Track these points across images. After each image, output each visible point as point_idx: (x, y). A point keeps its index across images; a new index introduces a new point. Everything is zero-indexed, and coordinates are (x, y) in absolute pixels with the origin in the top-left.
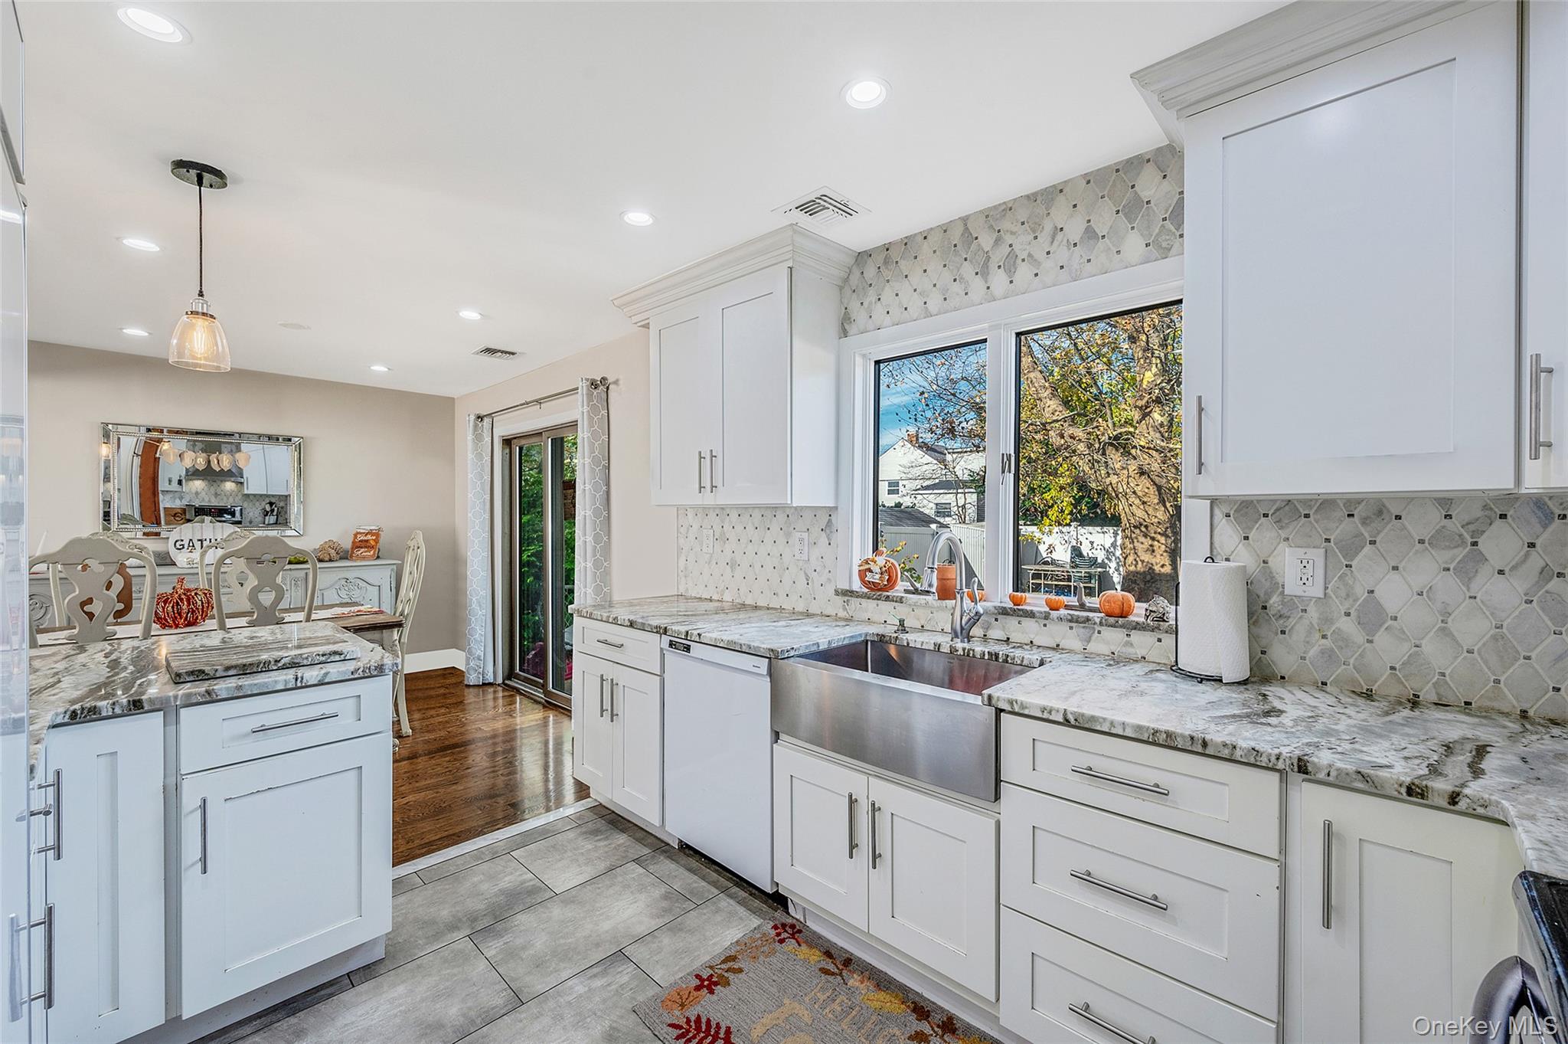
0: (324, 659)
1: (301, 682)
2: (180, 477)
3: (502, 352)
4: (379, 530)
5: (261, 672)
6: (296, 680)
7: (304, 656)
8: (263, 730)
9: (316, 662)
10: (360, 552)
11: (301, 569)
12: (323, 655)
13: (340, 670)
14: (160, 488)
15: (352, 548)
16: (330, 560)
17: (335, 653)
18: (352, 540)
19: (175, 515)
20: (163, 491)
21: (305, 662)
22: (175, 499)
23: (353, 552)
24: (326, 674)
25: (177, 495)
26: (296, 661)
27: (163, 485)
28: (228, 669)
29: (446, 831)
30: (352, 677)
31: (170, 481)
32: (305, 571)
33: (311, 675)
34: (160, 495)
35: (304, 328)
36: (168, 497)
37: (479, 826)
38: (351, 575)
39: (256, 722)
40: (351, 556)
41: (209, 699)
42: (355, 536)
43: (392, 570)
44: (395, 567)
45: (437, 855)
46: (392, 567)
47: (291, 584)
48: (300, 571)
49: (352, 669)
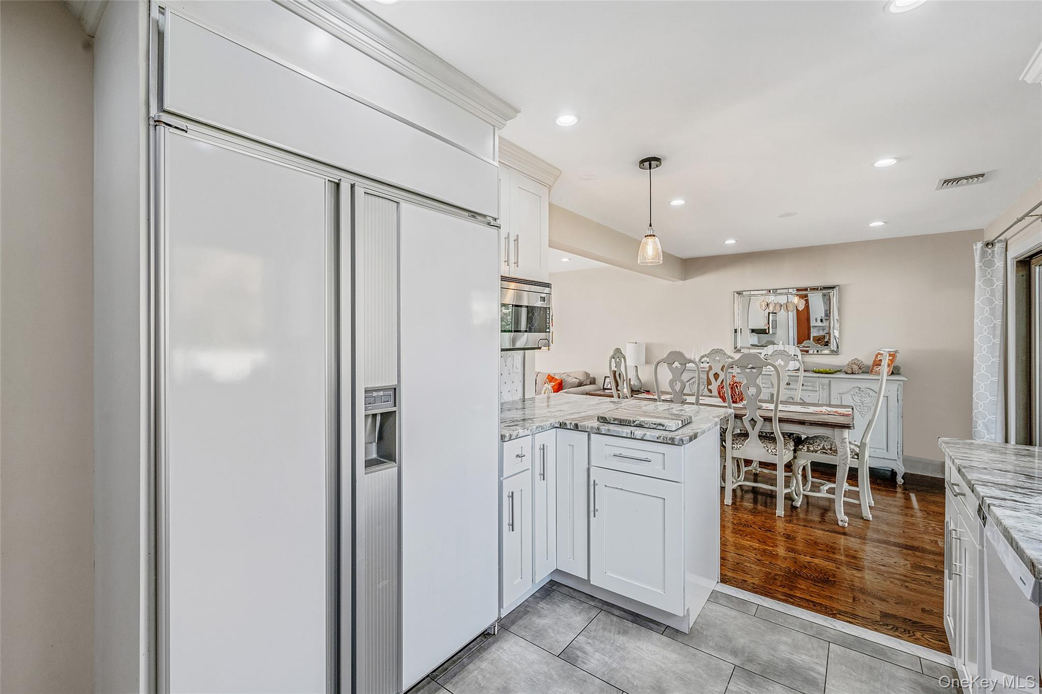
0: (655, 426)
1: (633, 435)
2: (821, 317)
3: (966, 178)
4: (896, 352)
5: (627, 425)
6: (631, 433)
7: (646, 422)
8: (620, 456)
9: (651, 427)
10: (878, 369)
11: (826, 377)
12: (655, 424)
13: (652, 434)
14: (811, 325)
15: (873, 366)
16: (852, 373)
17: (660, 424)
18: (874, 358)
19: (818, 340)
20: (813, 326)
21: (646, 426)
22: (820, 330)
23: (873, 369)
24: (645, 435)
25: (821, 328)
26: (642, 424)
27: (813, 323)
28: (615, 420)
29: (811, 596)
30: (657, 440)
31: (816, 320)
32: (829, 379)
33: (639, 433)
34: (812, 328)
35: (793, 214)
36: (816, 329)
37: (837, 610)
38: (863, 385)
39: (618, 451)
40: (871, 372)
41: (598, 432)
42: (877, 356)
43: (899, 385)
44: (902, 383)
45: (783, 605)
46: (899, 382)
47: (819, 388)
48: (826, 379)
49: (657, 435)
